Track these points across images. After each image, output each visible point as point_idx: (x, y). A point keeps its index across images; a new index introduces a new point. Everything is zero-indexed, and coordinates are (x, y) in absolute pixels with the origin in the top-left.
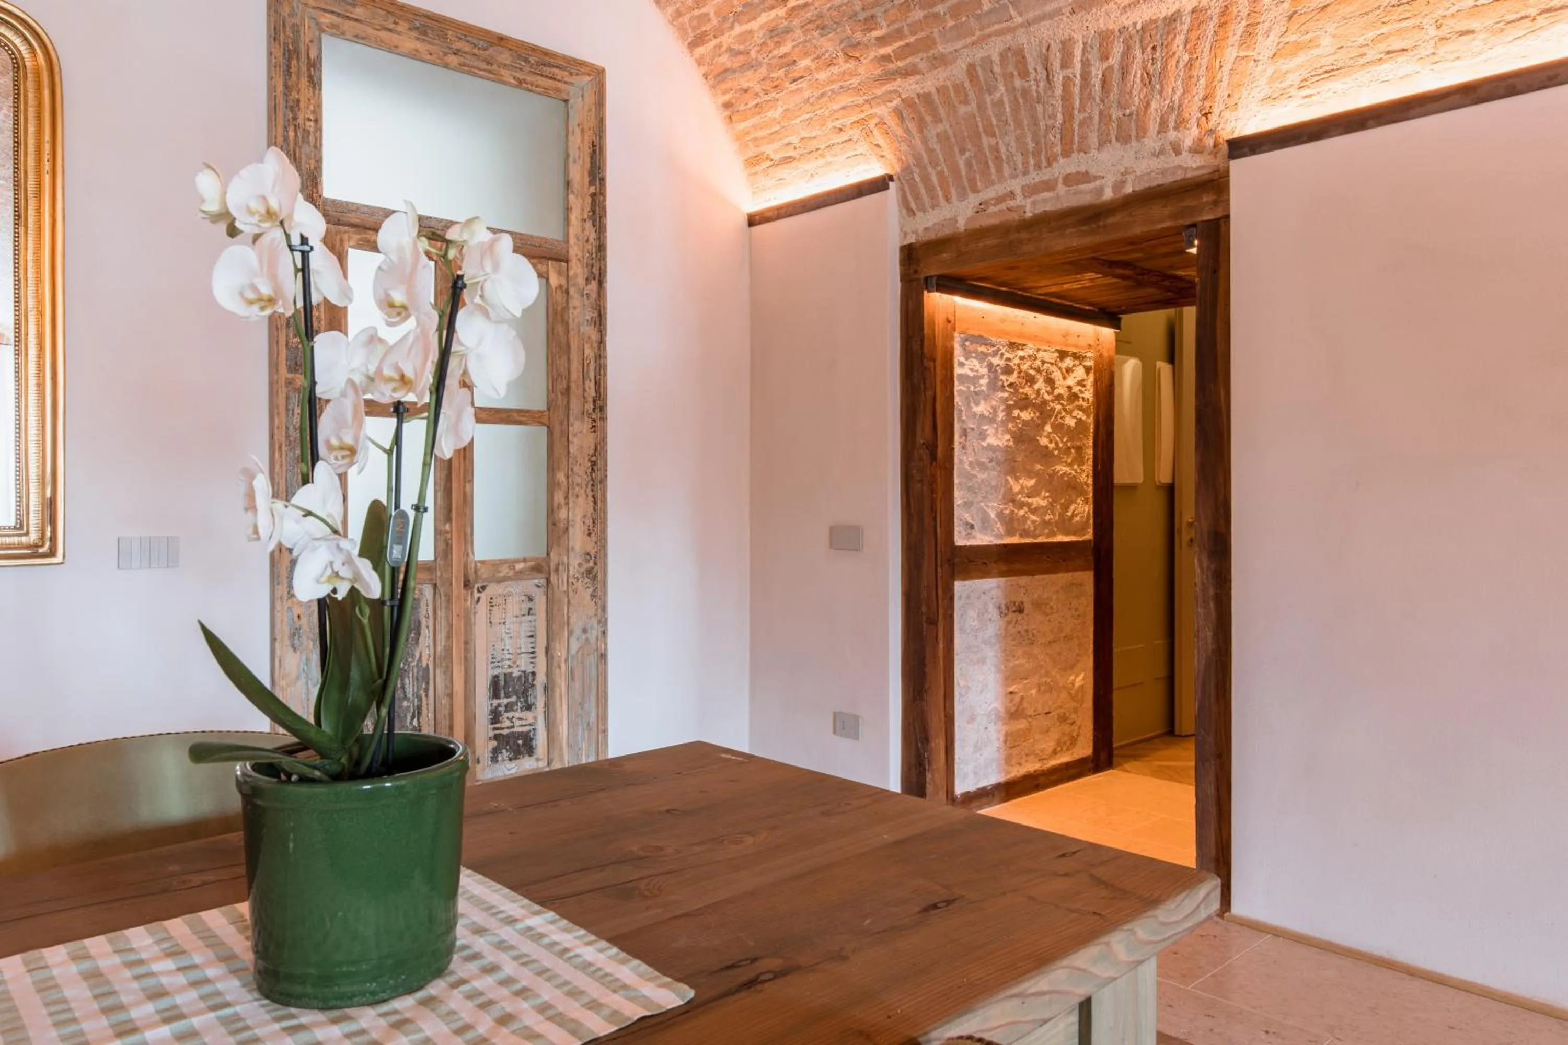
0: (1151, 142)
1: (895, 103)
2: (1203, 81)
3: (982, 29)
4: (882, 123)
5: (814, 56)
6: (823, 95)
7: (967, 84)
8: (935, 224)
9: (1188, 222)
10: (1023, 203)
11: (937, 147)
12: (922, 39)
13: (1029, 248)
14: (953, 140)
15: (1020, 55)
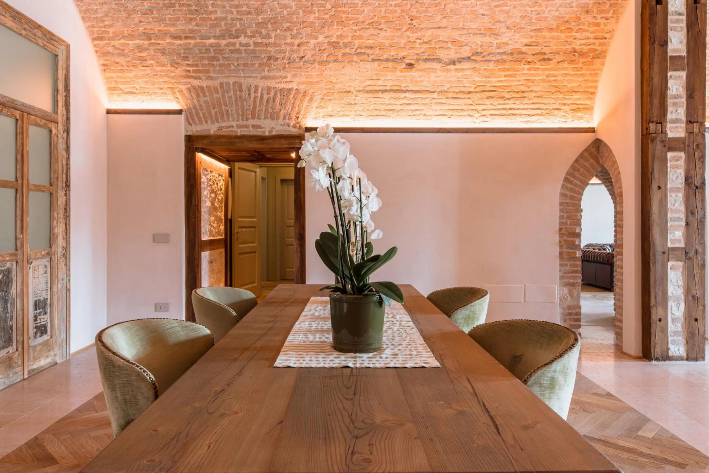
0: (281, 121)
1: (188, 86)
2: (297, 109)
3: (230, 73)
4: (181, 91)
5: (156, 61)
6: (156, 75)
7: (219, 88)
8: (201, 130)
9: (292, 146)
10: (237, 130)
11: (203, 105)
12: (205, 70)
13: (239, 145)
14: (210, 104)
15: (240, 86)
